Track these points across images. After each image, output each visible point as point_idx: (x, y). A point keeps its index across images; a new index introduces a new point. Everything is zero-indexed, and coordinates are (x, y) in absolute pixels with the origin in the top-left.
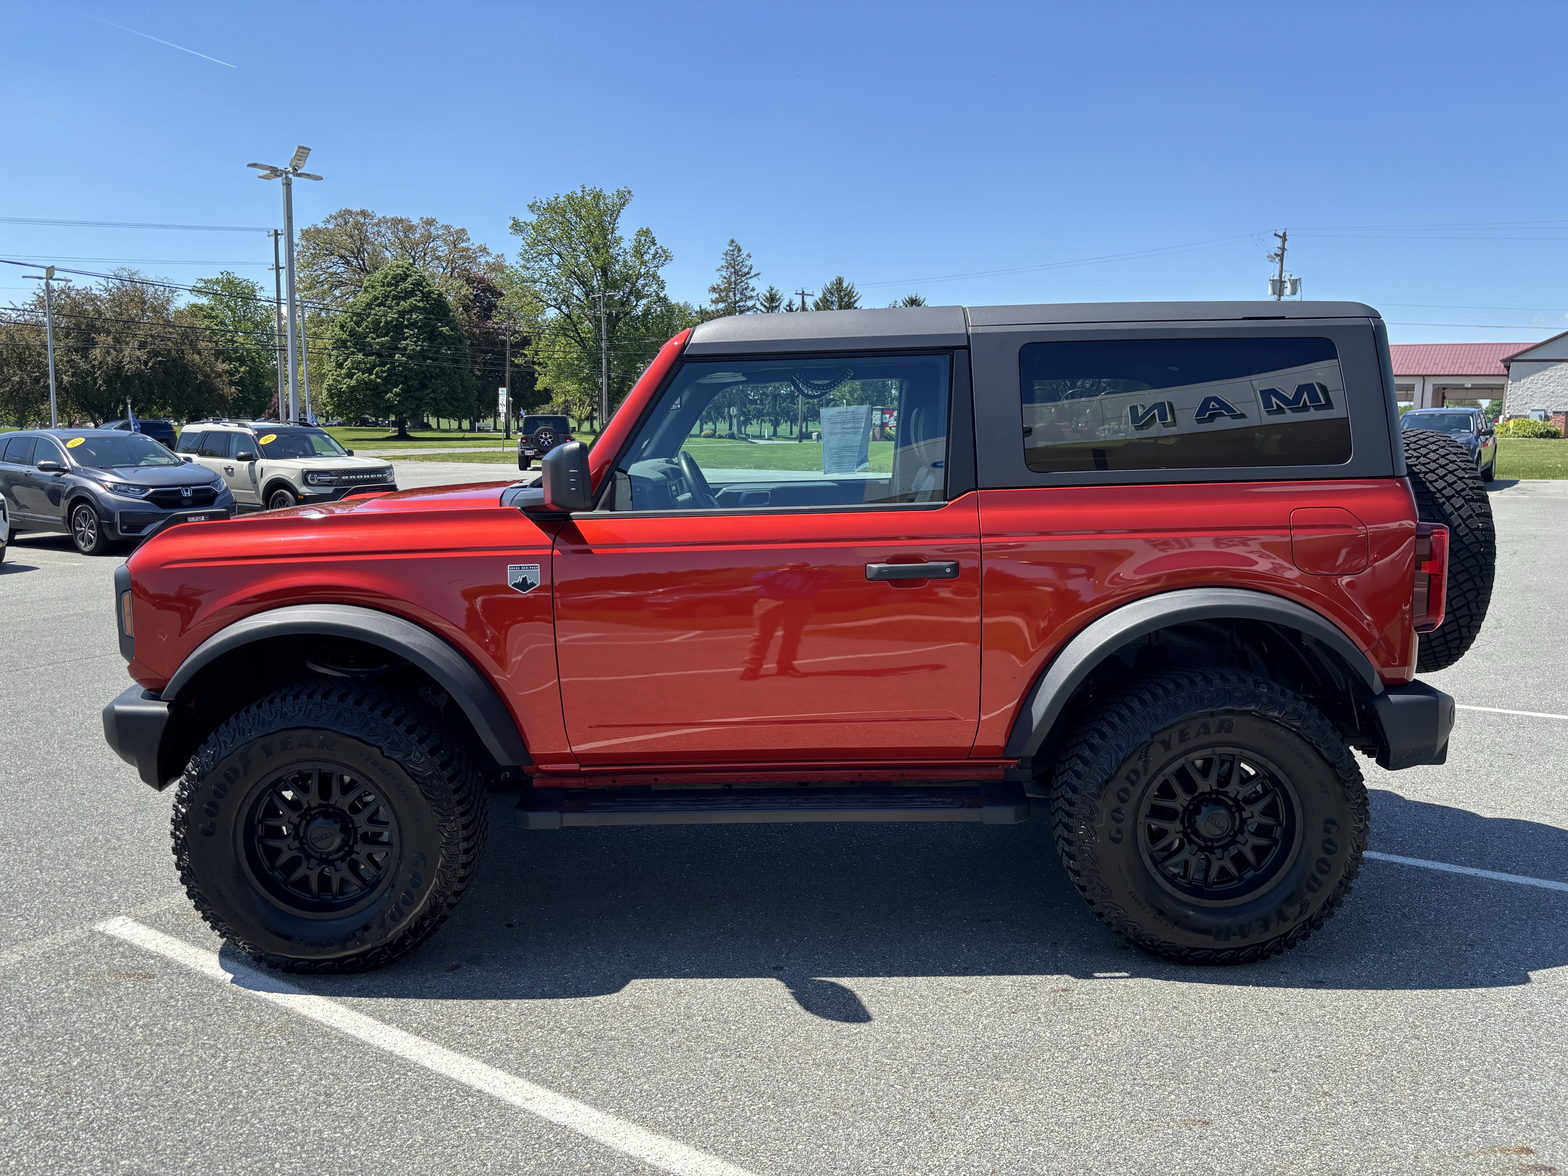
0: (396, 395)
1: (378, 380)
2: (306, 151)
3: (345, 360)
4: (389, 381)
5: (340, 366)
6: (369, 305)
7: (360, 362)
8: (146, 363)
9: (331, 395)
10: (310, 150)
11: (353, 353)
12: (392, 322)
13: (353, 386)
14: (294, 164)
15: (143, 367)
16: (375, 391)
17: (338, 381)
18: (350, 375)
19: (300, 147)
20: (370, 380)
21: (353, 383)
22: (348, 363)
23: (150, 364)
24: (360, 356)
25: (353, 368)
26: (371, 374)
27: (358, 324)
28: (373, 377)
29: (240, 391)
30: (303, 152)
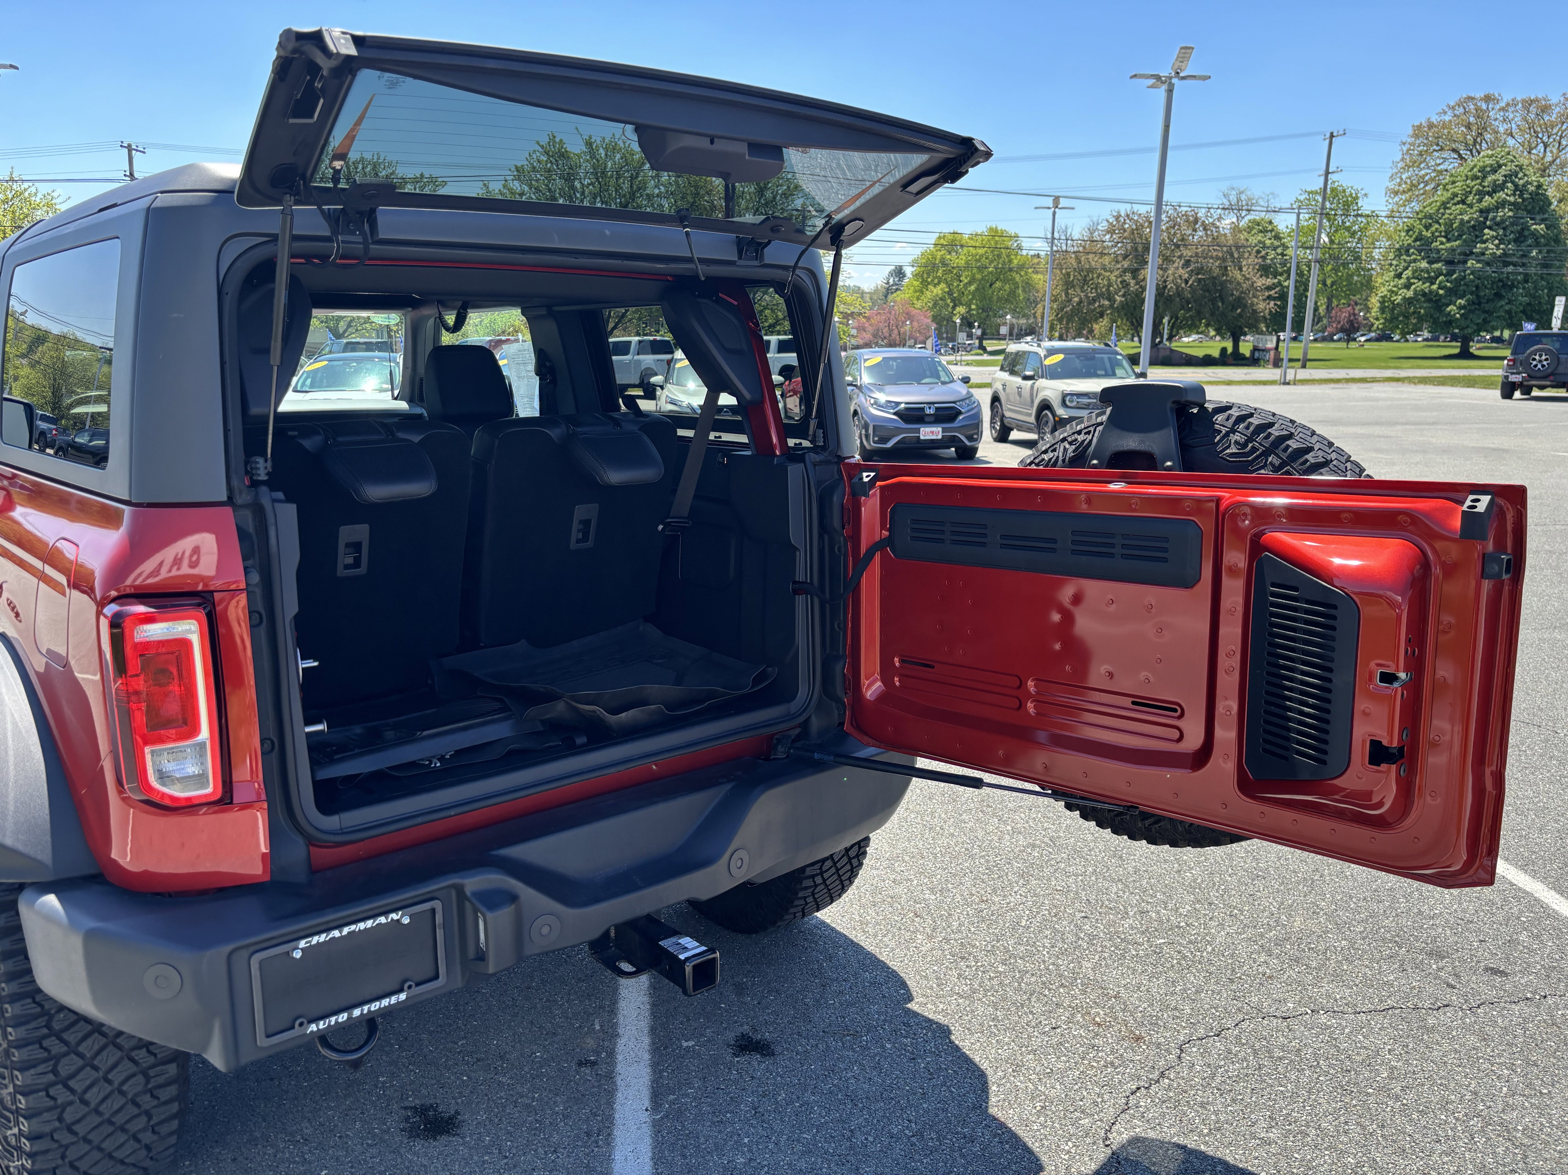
0: (1460, 307)
1: (1441, 292)
2: (1189, 51)
3: (1406, 268)
4: (1453, 293)
5: (1399, 276)
6: (1444, 205)
7: (1422, 271)
8: (1186, 282)
9: (1382, 310)
10: (1193, 48)
11: (1415, 261)
12: (1468, 222)
13: (1410, 298)
14: (1176, 67)
15: (1183, 285)
16: (1436, 303)
17: (1393, 292)
18: (1407, 286)
19: (1182, 48)
20: (1431, 292)
21: (1410, 294)
22: (1408, 273)
23: (1190, 282)
24: (1424, 264)
25: (1414, 278)
26: (1432, 283)
27: (1427, 227)
28: (1435, 287)
29: (1279, 306)
30: (1186, 52)
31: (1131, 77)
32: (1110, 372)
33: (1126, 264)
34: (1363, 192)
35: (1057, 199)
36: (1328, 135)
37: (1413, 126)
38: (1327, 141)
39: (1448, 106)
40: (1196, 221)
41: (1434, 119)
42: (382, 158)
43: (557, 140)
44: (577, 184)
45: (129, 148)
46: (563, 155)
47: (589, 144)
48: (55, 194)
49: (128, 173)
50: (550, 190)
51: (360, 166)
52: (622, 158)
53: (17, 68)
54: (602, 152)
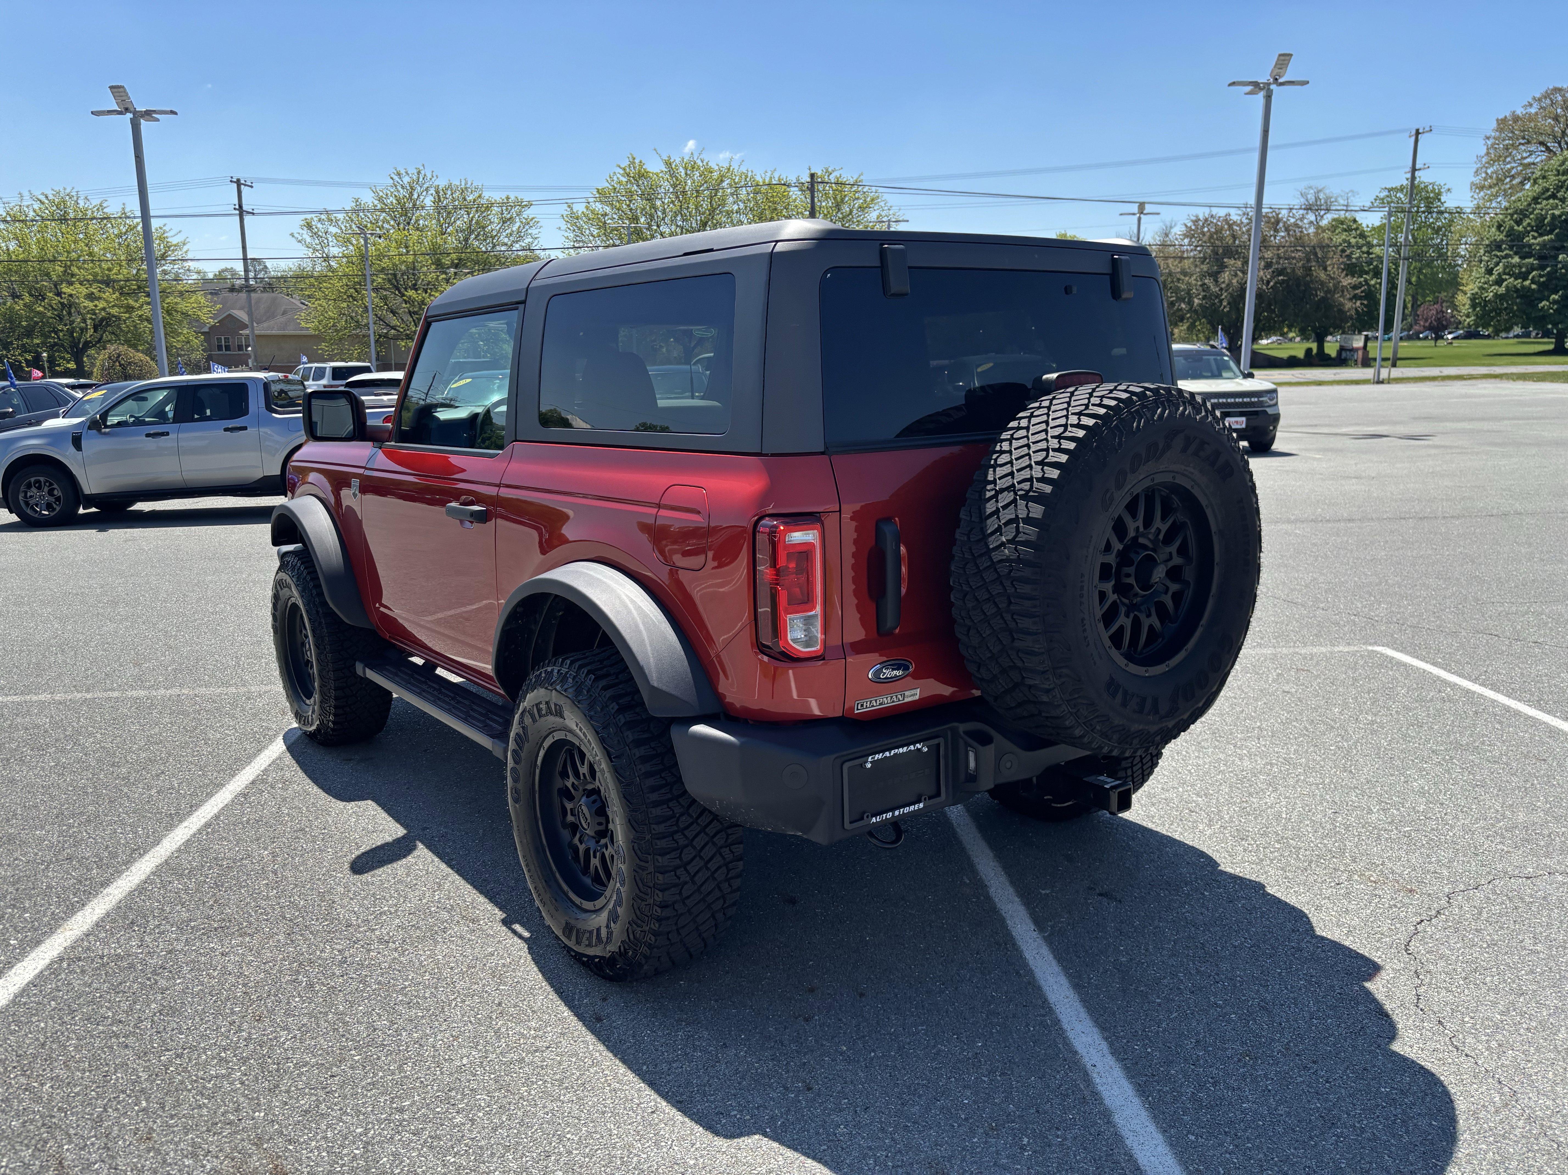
0: (1555, 302)
1: (1534, 286)
2: (1287, 58)
3: (1497, 264)
4: (1546, 288)
5: (1490, 272)
6: (1536, 200)
7: (1514, 266)
8: (1268, 282)
9: (1474, 306)
10: (1291, 55)
11: (1507, 256)
12: (1560, 216)
13: (1501, 295)
14: (1275, 73)
15: (1264, 287)
16: (1528, 298)
17: (1484, 289)
18: (1499, 282)
19: (1280, 55)
20: (1523, 287)
21: (1502, 290)
22: (1500, 268)
23: (1272, 284)
24: (1516, 260)
25: (1505, 274)
26: (1525, 279)
27: (1519, 223)
28: (1527, 283)
29: (1365, 306)
30: (1284, 59)
31: (1230, 85)
32: (1216, 373)
33: (1205, 267)
34: (1447, 187)
35: (1142, 206)
36: (1414, 132)
37: (1497, 120)
38: (1413, 138)
39: (1534, 98)
40: (1278, 221)
41: (1520, 111)
42: (469, 184)
43: (637, 161)
44: (658, 203)
45: (238, 183)
46: (642, 175)
47: (668, 164)
48: (166, 228)
49: (237, 207)
50: (631, 210)
51: (449, 192)
52: (700, 176)
53: (175, 113)
54: (682, 172)
